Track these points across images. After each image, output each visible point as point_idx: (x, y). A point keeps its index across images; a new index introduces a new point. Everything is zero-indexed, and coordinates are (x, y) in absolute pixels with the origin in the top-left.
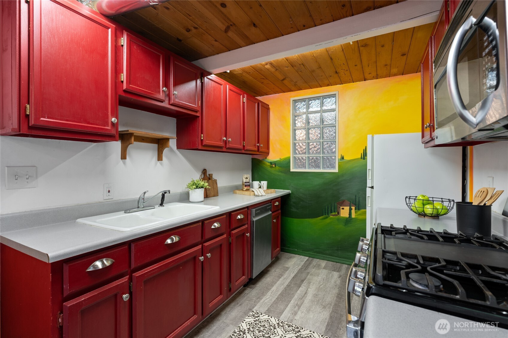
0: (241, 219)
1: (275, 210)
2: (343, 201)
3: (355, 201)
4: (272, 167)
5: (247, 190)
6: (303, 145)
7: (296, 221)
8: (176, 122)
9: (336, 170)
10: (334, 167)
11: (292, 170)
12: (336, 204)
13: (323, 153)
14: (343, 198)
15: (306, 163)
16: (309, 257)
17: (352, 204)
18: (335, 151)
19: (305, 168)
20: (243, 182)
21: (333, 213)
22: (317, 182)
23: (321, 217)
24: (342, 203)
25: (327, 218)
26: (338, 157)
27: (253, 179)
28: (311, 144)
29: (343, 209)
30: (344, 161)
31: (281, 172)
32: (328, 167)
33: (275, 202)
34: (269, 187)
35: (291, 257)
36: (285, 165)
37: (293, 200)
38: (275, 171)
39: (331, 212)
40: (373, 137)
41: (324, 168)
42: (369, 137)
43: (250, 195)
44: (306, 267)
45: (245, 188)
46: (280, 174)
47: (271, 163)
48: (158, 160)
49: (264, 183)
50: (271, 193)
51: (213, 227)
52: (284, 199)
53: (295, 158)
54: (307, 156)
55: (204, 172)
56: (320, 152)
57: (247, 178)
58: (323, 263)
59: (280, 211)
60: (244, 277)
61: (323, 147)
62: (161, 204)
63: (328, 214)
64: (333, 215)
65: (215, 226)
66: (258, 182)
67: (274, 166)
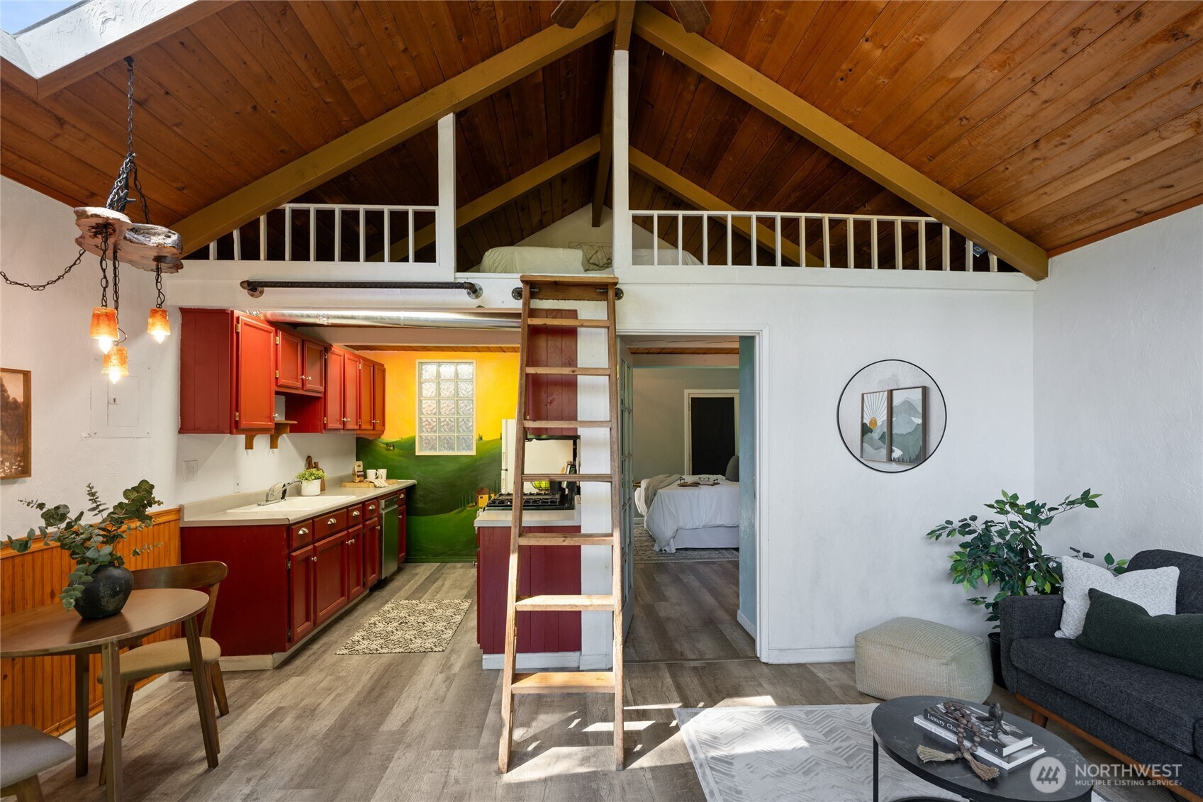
0: (357, 516)
1: (400, 502)
2: (482, 489)
3: (495, 487)
4: (389, 450)
5: (360, 482)
6: (432, 420)
7: (423, 519)
8: (284, 400)
9: (473, 453)
10: (471, 449)
11: (417, 453)
12: (473, 493)
13: (458, 431)
14: (481, 485)
15: (436, 443)
16: (442, 562)
17: (491, 492)
18: (472, 430)
19: (435, 449)
20: (354, 471)
21: (471, 504)
22: (452, 467)
23: (456, 511)
24: (481, 491)
25: (463, 510)
26: (475, 438)
27: (367, 467)
28: (443, 420)
29: (481, 498)
30: (482, 441)
31: (403, 456)
32: (464, 449)
33: (400, 495)
34: (388, 477)
35: (418, 566)
36: (408, 447)
37: (419, 493)
38: (393, 454)
39: (468, 503)
40: (506, 422)
41: (458, 449)
42: (504, 421)
43: (369, 487)
44: (438, 570)
45: (358, 479)
46: (401, 458)
47: (387, 444)
48: (271, 448)
49: (383, 472)
50: (393, 484)
51: (329, 523)
52: (409, 490)
53: (421, 437)
54: (437, 435)
55: (309, 459)
56: (454, 431)
57: (359, 466)
58: (459, 565)
59: (405, 506)
60: (374, 575)
61: (458, 424)
62: (283, 498)
63: (464, 506)
64: (470, 507)
65: (331, 521)
66: (374, 471)
67: (391, 448)
